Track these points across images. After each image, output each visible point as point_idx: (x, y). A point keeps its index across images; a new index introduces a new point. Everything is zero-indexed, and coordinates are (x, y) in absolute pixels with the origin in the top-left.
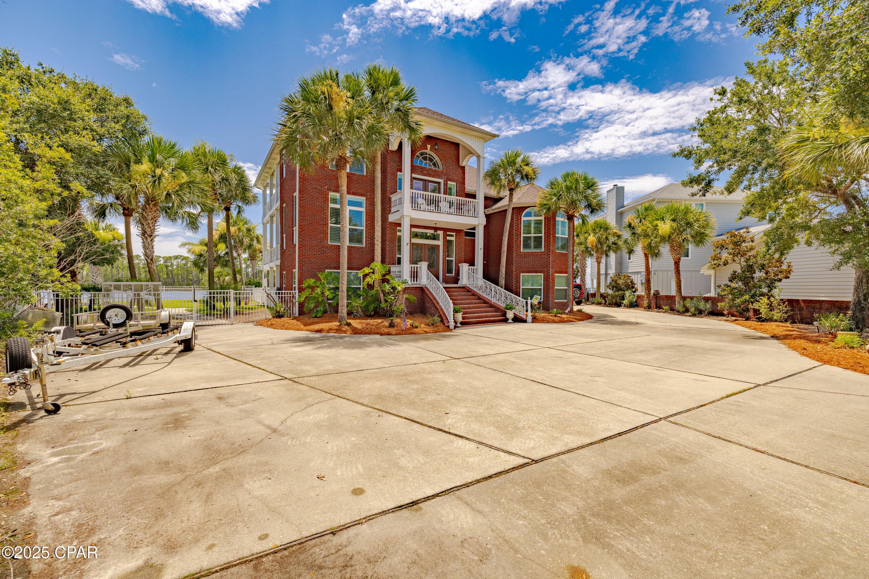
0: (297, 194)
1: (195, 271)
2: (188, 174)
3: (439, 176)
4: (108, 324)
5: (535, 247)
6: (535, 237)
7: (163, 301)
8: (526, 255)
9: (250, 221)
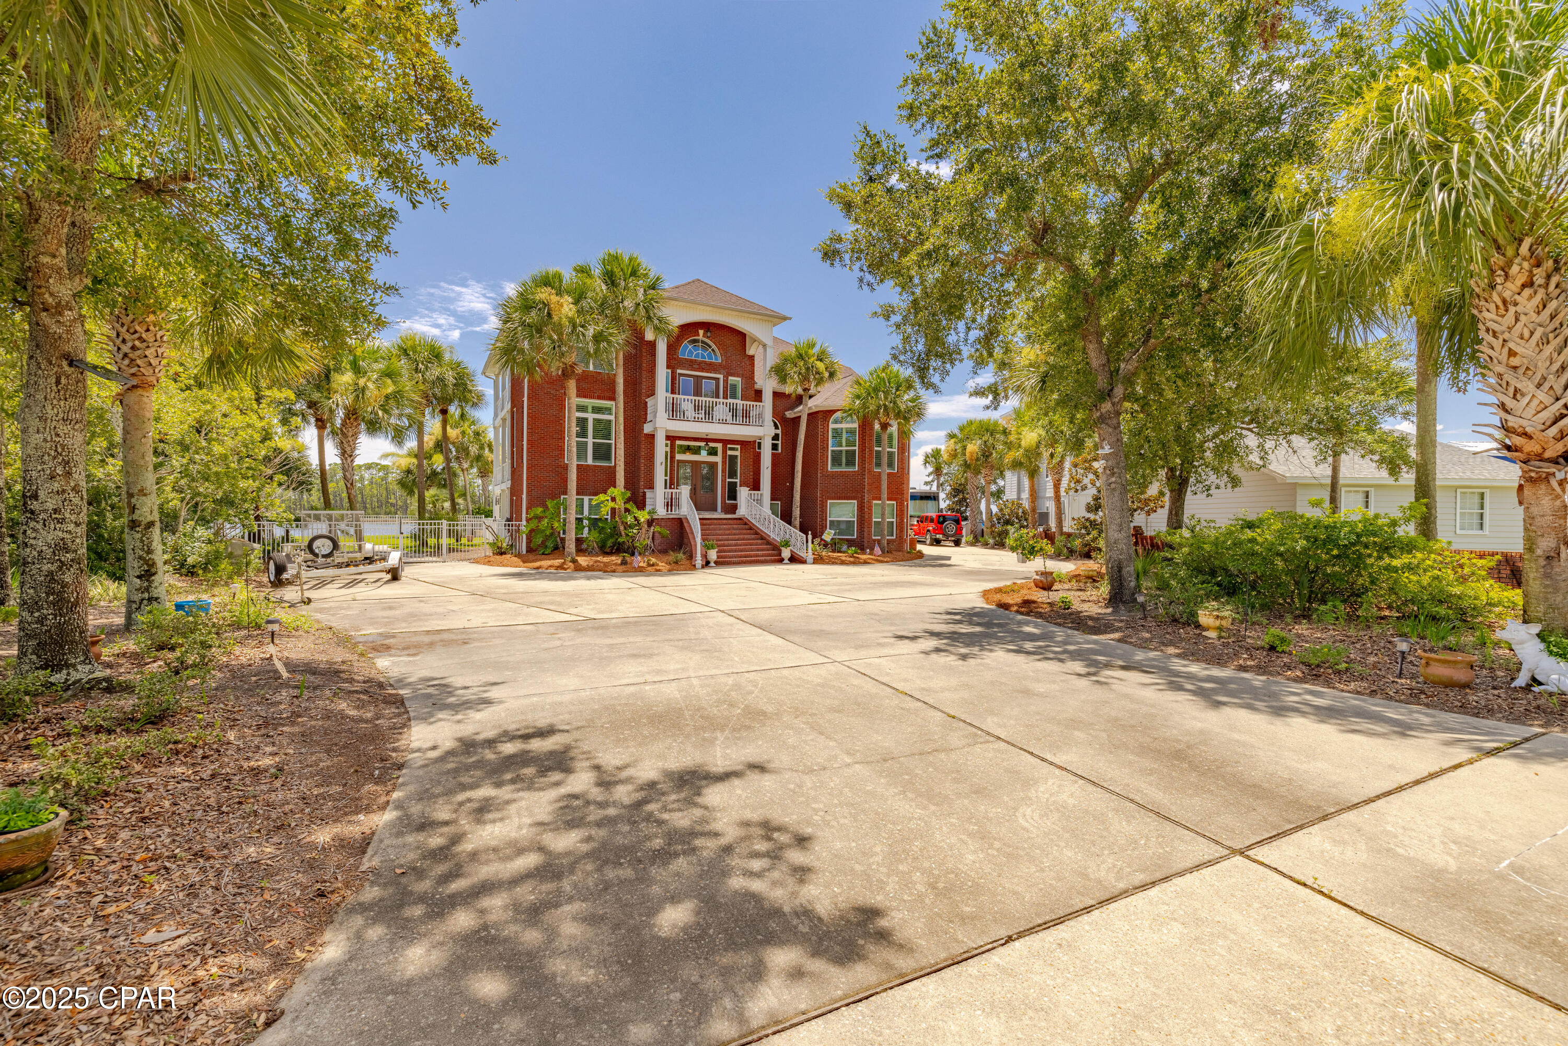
0: (525, 399)
1: (399, 492)
2: (395, 383)
3: (715, 371)
4: (316, 555)
5: (847, 464)
6: (847, 451)
7: (366, 534)
8: (834, 475)
9: (478, 420)
